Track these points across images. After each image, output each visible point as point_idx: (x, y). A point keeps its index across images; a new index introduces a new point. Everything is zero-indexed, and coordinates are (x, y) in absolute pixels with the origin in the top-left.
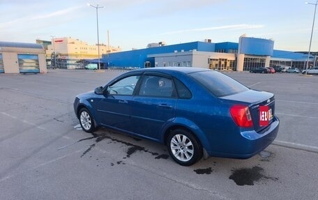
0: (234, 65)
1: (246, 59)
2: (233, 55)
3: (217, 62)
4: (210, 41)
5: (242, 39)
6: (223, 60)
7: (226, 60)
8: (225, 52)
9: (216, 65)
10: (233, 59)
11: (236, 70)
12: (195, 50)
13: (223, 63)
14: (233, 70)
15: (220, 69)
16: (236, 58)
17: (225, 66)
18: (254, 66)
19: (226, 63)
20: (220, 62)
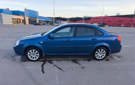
0: (24, 21)
1: (29, 19)
2: (23, 17)
3: (16, 20)
4: (8, 9)
5: (26, 10)
6: (19, 19)
8: (18, 15)
10: (23, 19)
11: (25, 24)
12: (2, 14)
13: (19, 20)
14: (24, 24)
15: (18, 23)
16: (25, 18)
17: (20, 22)
18: (33, 22)
19: (20, 20)
20: (17, 20)
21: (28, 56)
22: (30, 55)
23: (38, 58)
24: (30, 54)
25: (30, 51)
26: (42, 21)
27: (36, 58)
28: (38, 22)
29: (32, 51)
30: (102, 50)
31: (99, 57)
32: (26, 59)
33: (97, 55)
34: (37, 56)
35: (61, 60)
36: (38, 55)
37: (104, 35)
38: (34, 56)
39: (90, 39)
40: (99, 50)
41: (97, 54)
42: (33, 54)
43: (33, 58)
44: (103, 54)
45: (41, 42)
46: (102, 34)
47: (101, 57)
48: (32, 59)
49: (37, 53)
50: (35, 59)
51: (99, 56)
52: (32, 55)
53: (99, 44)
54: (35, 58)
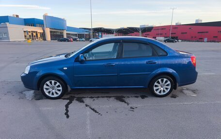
0: (43, 35)
1: (51, 32)
2: (41, 28)
3: (30, 34)
4: (17, 16)
5: (45, 16)
6: (34, 32)
7: (36, 32)
8: (33, 26)
9: (30, 36)
10: (42, 31)
11: (45, 40)
12: (7, 23)
13: (34, 34)
14: (43, 39)
15: (33, 39)
16: (44, 31)
17: (37, 37)
18: (57, 36)
19: (37, 34)
20: (32, 34)
21: (45, 90)
22: (47, 89)
23: (60, 93)
24: (47, 87)
25: (48, 83)
26: (73, 35)
27: (57, 93)
28: (65, 37)
29: (51, 83)
30: (165, 80)
31: (160, 92)
32: (41, 95)
33: (157, 88)
34: (59, 90)
35: (98, 97)
36: (61, 88)
37: (167, 54)
38: (54, 91)
39: (145, 62)
40: (160, 80)
41: (156, 86)
42: (52, 88)
43: (53, 94)
44: (167, 87)
45: (64, 68)
46: (165, 54)
47: (164, 91)
48: (50, 95)
49: (59, 86)
50: (55, 96)
51: (159, 90)
52: (51, 90)
53: (160, 71)
54: (55, 94)
